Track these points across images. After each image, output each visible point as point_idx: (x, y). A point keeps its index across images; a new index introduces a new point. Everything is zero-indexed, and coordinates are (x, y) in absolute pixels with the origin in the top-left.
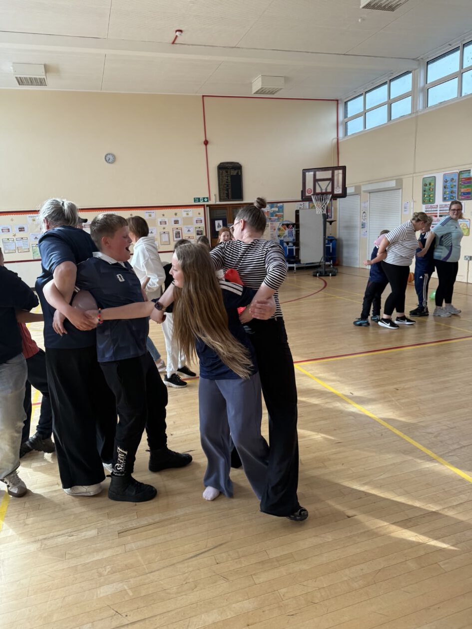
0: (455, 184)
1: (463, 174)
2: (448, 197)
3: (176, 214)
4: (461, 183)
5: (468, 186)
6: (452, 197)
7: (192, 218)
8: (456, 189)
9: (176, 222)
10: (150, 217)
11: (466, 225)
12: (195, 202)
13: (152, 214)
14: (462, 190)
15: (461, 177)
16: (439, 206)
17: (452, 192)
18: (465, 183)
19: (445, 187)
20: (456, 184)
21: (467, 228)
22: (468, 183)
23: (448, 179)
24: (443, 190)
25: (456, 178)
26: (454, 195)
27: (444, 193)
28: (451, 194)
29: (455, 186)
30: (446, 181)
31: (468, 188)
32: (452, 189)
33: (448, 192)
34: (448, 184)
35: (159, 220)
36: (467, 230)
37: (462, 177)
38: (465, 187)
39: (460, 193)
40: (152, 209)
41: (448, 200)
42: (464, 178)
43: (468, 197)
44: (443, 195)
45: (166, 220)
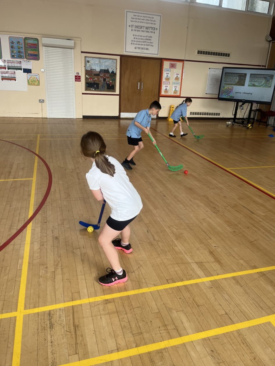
0: (21, 46)
1: (28, 40)
2: (16, 55)
4: (27, 46)
5: (34, 50)
6: (20, 56)
8: (23, 50)
11: (36, 78)
14: (29, 52)
15: (26, 42)
16: (6, 61)
17: (19, 52)
18: (31, 47)
19: (12, 47)
20: (23, 46)
21: (38, 80)
22: (34, 47)
23: (14, 42)
24: (10, 50)
25: (22, 42)
26: (21, 55)
27: (12, 52)
28: (19, 54)
29: (22, 47)
30: (12, 43)
31: (34, 51)
32: (19, 50)
33: (15, 52)
34: (15, 45)
36: (38, 82)
37: (28, 42)
38: (31, 50)
39: (27, 54)
41: (16, 58)
42: (29, 43)
43: (35, 58)
44: (11, 54)
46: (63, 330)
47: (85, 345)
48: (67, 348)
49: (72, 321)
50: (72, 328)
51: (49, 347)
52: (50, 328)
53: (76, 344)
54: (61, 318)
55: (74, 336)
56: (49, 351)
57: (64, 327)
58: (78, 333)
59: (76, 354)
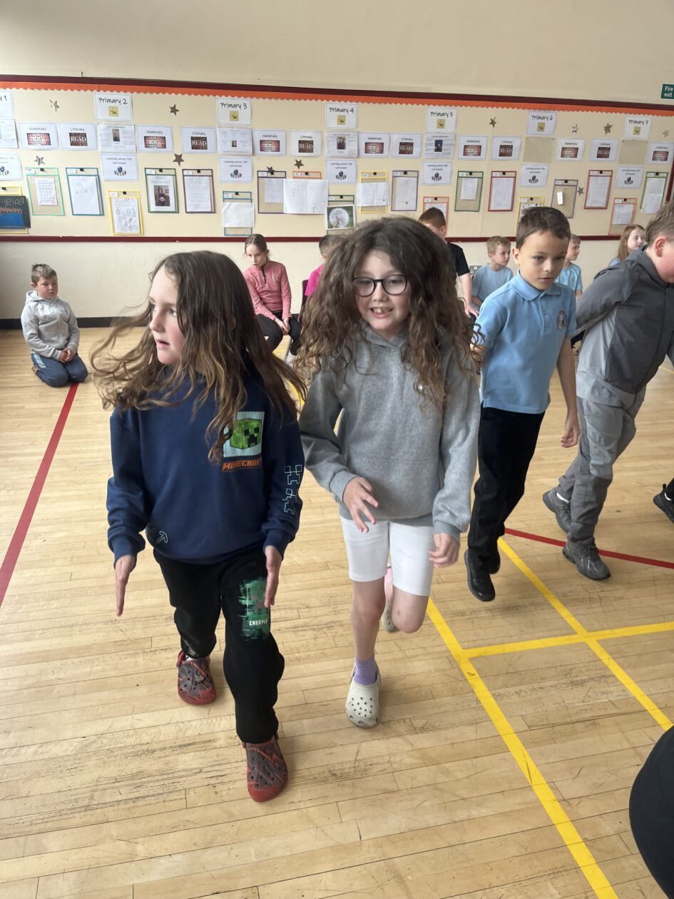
3: (608, 129)
7: (647, 142)
9: (603, 152)
10: (541, 132)
12: (663, 97)
13: (549, 125)
35: (561, 143)
40: (550, 109)
45: (580, 144)
46: (574, 701)
47: (554, 741)
48: (538, 712)
49: (602, 713)
50: (588, 715)
51: (530, 686)
52: (571, 682)
53: (553, 726)
54: (604, 696)
55: (568, 719)
56: (523, 688)
57: (583, 702)
58: (579, 726)
59: (529, 727)
